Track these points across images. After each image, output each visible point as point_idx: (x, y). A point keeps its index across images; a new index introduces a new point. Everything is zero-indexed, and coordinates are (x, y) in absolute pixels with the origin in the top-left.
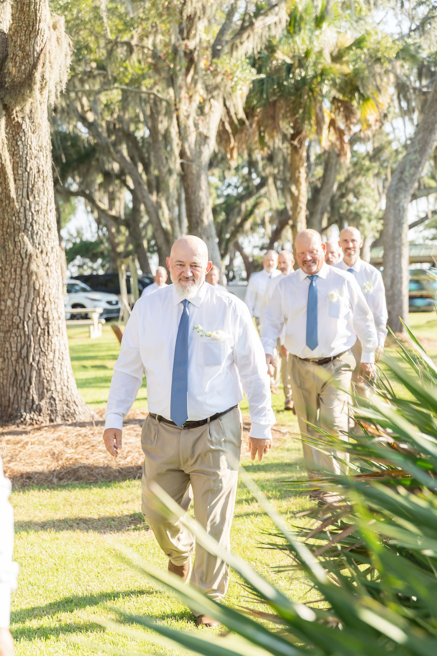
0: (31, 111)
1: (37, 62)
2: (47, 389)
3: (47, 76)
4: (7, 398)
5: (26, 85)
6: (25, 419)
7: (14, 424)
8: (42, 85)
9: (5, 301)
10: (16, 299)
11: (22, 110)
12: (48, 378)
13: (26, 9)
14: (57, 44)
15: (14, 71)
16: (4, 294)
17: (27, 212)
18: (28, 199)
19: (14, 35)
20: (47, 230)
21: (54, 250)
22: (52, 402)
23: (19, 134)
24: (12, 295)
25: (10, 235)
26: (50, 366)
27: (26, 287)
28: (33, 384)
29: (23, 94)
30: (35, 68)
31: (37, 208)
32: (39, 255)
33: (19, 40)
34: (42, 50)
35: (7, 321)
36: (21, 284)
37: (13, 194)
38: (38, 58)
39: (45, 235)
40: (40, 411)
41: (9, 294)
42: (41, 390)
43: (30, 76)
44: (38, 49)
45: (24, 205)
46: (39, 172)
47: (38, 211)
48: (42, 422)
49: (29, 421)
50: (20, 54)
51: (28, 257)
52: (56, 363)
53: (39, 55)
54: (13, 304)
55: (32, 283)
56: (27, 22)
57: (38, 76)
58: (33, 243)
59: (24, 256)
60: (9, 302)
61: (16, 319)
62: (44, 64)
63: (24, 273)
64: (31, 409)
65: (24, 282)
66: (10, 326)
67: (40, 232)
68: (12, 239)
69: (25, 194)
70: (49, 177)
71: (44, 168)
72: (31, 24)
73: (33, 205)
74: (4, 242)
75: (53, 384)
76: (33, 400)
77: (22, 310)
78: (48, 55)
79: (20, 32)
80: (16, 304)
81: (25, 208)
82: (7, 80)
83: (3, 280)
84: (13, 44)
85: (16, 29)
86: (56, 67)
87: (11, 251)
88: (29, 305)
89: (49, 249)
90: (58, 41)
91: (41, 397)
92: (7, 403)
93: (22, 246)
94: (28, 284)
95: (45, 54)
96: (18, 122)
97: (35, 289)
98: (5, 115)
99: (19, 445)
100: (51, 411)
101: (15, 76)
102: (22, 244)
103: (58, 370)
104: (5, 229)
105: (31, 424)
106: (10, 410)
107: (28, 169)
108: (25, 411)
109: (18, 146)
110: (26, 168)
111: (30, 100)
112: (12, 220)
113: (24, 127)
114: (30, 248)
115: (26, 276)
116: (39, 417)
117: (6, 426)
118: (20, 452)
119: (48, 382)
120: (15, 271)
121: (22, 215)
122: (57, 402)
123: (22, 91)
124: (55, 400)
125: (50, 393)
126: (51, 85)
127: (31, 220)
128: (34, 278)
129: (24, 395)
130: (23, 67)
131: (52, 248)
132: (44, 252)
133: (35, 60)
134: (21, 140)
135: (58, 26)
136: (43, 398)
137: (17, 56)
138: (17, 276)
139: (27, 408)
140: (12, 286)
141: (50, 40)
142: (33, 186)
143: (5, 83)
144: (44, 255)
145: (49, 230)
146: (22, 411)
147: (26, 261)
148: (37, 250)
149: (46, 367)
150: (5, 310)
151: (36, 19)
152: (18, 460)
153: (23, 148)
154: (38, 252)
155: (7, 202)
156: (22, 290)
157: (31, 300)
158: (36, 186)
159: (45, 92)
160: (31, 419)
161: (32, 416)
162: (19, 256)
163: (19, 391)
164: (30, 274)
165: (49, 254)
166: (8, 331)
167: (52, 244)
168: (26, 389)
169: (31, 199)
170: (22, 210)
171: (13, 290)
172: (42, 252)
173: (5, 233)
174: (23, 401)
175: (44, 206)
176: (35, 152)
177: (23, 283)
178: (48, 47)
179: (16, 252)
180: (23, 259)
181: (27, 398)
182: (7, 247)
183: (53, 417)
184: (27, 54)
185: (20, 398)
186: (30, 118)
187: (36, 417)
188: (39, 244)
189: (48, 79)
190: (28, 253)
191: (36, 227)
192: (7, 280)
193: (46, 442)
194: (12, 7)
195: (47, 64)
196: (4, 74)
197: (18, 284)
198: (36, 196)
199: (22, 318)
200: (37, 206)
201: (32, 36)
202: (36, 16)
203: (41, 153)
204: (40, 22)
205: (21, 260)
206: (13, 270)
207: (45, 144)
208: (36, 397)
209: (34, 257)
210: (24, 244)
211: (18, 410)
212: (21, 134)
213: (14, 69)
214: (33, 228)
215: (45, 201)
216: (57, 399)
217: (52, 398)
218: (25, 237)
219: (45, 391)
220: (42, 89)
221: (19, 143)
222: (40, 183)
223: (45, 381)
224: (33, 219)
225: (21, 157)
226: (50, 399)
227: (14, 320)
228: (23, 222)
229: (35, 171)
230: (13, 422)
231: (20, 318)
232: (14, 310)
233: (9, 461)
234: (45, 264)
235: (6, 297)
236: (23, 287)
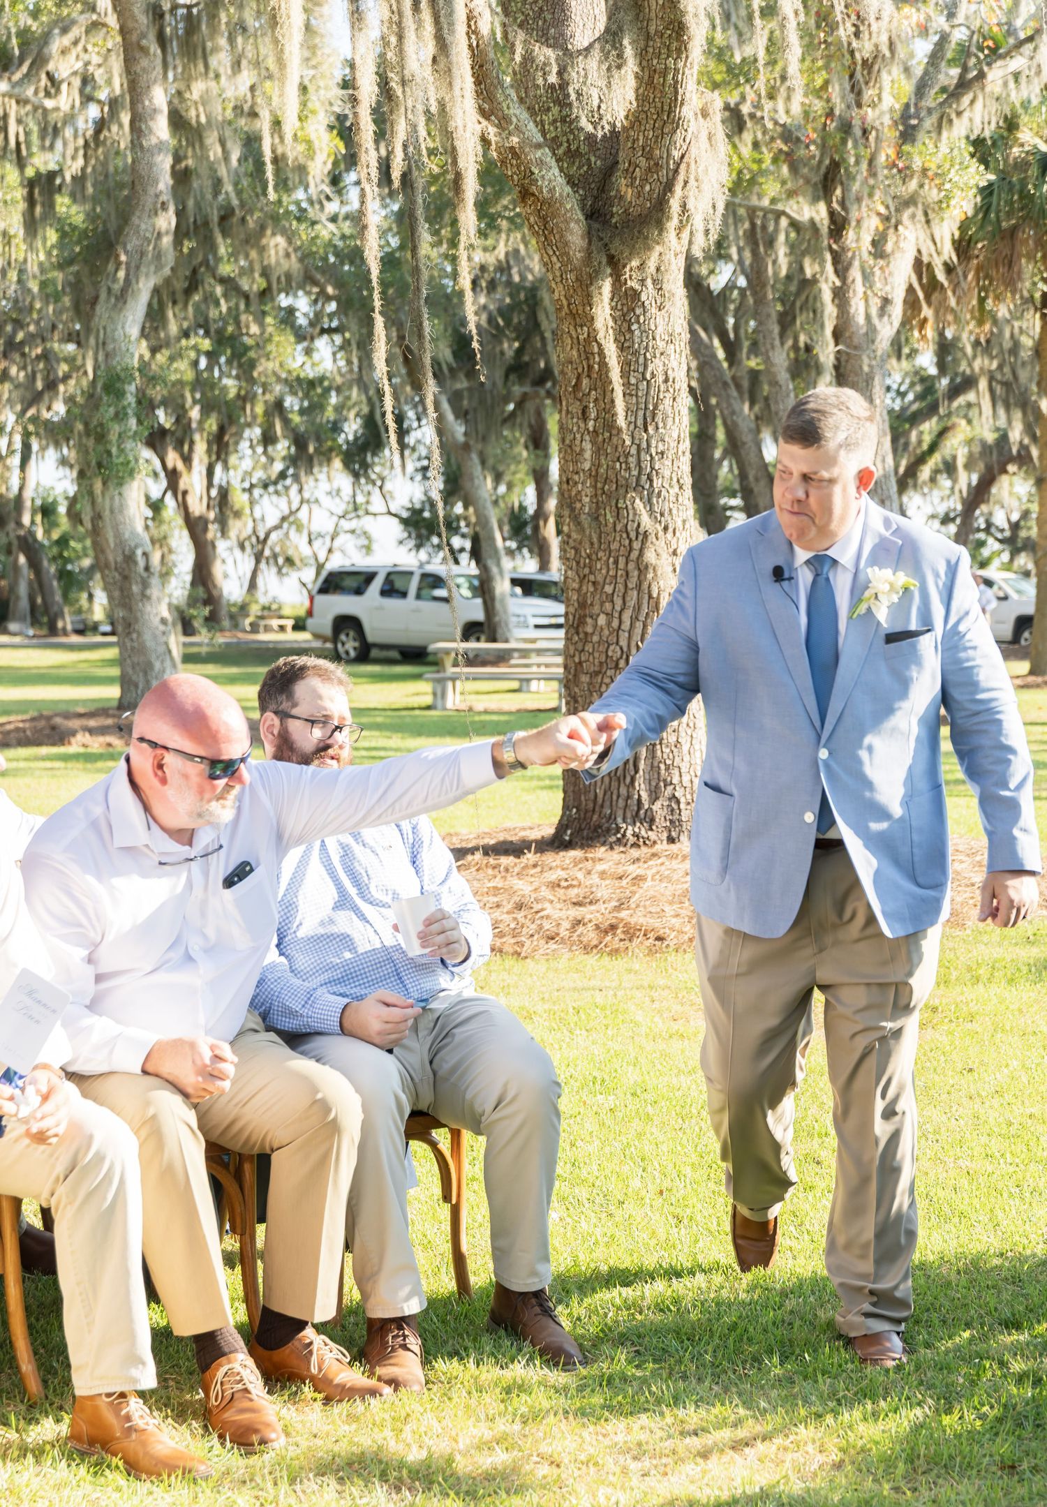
0: (658, 269)
1: (674, 178)
2: (665, 781)
3: (690, 205)
4: (592, 795)
5: (653, 222)
6: (624, 835)
7: (603, 844)
8: (681, 221)
9: (595, 618)
10: (616, 615)
11: (642, 267)
12: (668, 762)
13: (658, 80)
14: (708, 145)
15: (629, 194)
16: (592, 605)
17: (643, 454)
18: (646, 430)
19: (632, 128)
20: (676, 489)
21: (687, 526)
22: (675, 806)
23: (633, 310)
24: (608, 606)
25: (609, 497)
26: (672, 739)
27: (635, 593)
28: (641, 772)
29: (646, 238)
30: (670, 191)
31: (661, 448)
32: (661, 533)
33: (641, 138)
34: (683, 156)
35: (596, 655)
36: (626, 586)
37: (621, 421)
38: (676, 171)
39: (672, 499)
40: (652, 821)
41: (602, 604)
42: (654, 784)
43: (661, 204)
44: (676, 154)
45: (637, 442)
46: (666, 381)
47: (662, 453)
48: (655, 842)
49: (632, 840)
50: (643, 162)
51: (640, 538)
52: (682, 734)
53: (678, 165)
54: (609, 624)
55: (645, 585)
56: (659, 105)
57: (674, 204)
58: (651, 512)
59: (633, 535)
60: (602, 620)
61: (614, 652)
62: (686, 183)
63: (631, 566)
64: (636, 818)
65: (632, 583)
66: (601, 663)
67: (664, 493)
68: (613, 503)
69: (640, 422)
70: (682, 391)
71: (676, 374)
72: (666, 108)
73: (653, 443)
74: (598, 508)
75: (676, 772)
76: (639, 800)
77: (626, 634)
78: (693, 166)
79: (644, 122)
80: (615, 624)
81: (639, 446)
82: (614, 209)
83: (592, 578)
84: (630, 145)
85: (636, 119)
86: (705, 187)
87: (610, 526)
88: (639, 625)
89: (679, 524)
90: (710, 139)
91: (655, 795)
92: (591, 805)
93: (631, 517)
94: (639, 587)
95: (688, 165)
96: (632, 288)
97: (650, 597)
98: (611, 275)
99: (624, 882)
100: (671, 821)
101: (630, 202)
102: (631, 512)
103: (685, 748)
104: (599, 485)
105: (635, 845)
106: (595, 817)
107: (648, 376)
108: (624, 821)
109: (632, 332)
110: (643, 374)
111: (658, 249)
112: (614, 468)
113: (644, 297)
114: (646, 521)
115: (636, 573)
116: (650, 833)
117: (590, 846)
118: (634, 893)
119: (667, 768)
120: (616, 562)
121: (632, 460)
122: (682, 806)
123: (645, 231)
124: (678, 802)
125: (670, 788)
126: (698, 223)
127: (649, 469)
128: (650, 576)
129: (623, 791)
130: (647, 188)
131: (684, 521)
132: (671, 530)
133: (671, 174)
134: (638, 322)
135: (711, 111)
136: (657, 798)
137: (637, 166)
138: (620, 573)
139: (629, 815)
140: (609, 589)
141: (696, 137)
142: (656, 407)
143: (612, 216)
144: (670, 534)
145: (681, 488)
146: (619, 820)
147: (636, 545)
148: (658, 525)
149: (665, 741)
150: (593, 634)
151: (676, 99)
152: (633, 906)
153: (641, 337)
154: (660, 528)
155: (607, 435)
156: (628, 599)
157: (642, 618)
158: (661, 407)
159: (685, 235)
160: (637, 836)
161: (637, 830)
162: (624, 535)
163: (614, 784)
164: (643, 569)
165: (678, 534)
166: (597, 673)
167: (683, 515)
168: (628, 780)
169: (651, 430)
170: (633, 451)
171: (611, 598)
172: (666, 529)
173: (599, 492)
174: (621, 803)
175: (673, 444)
176: (661, 344)
177: (630, 586)
178: (693, 151)
179: (618, 528)
180: (631, 541)
181: (629, 797)
182: (601, 519)
183: (673, 834)
184: (657, 164)
185: (615, 797)
186: (654, 281)
187: (643, 833)
188: (662, 515)
189: (693, 210)
190: (641, 530)
191: (657, 483)
192: (600, 579)
193: (675, 877)
194: (637, 76)
195: (692, 182)
196: (609, 198)
197: (621, 587)
198: (661, 425)
199: (625, 649)
200: (660, 444)
201: (666, 130)
202: (676, 93)
203: (672, 346)
204: (682, 104)
205: (627, 542)
206: (611, 560)
207: (678, 330)
208: (644, 795)
209: (652, 538)
210: (635, 514)
211: (611, 818)
212: (638, 311)
213: (630, 191)
214: (651, 485)
215: (675, 435)
216: (682, 800)
217: (673, 797)
218: (638, 501)
219: (662, 784)
220: (680, 229)
221: (634, 327)
222: (668, 402)
223: (662, 766)
224: (652, 468)
225: (636, 353)
226: (670, 799)
227: (610, 654)
228: (635, 473)
229: (661, 378)
230: (602, 839)
231: (621, 648)
232: (611, 633)
233: (618, 908)
234: (671, 550)
235: (596, 609)
236: (630, 592)
